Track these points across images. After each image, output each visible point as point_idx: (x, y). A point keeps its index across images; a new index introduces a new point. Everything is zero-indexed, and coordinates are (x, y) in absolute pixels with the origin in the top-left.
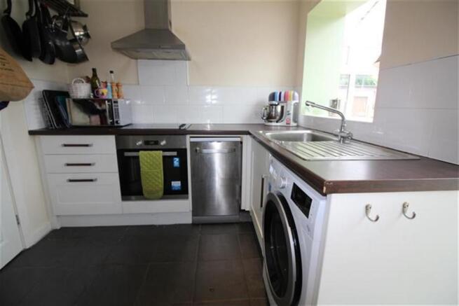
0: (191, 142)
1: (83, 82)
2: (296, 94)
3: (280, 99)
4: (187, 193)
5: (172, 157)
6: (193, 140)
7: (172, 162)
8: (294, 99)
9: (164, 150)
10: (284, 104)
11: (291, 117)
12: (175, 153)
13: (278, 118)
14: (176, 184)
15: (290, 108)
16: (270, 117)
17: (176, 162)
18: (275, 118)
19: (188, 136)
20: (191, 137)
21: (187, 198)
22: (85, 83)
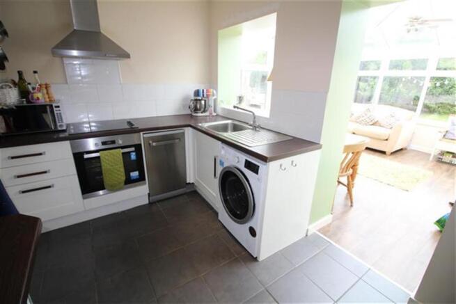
0: (144, 138)
1: (11, 87)
2: (215, 92)
3: (203, 95)
4: (144, 179)
5: (129, 153)
6: (145, 136)
7: (130, 157)
8: (213, 96)
9: (123, 147)
10: (206, 99)
11: (212, 109)
12: (133, 149)
13: (202, 110)
14: (135, 174)
15: (212, 103)
16: (196, 110)
17: (133, 156)
18: (200, 110)
19: (141, 133)
20: (144, 134)
21: (145, 184)
22: (13, 88)
